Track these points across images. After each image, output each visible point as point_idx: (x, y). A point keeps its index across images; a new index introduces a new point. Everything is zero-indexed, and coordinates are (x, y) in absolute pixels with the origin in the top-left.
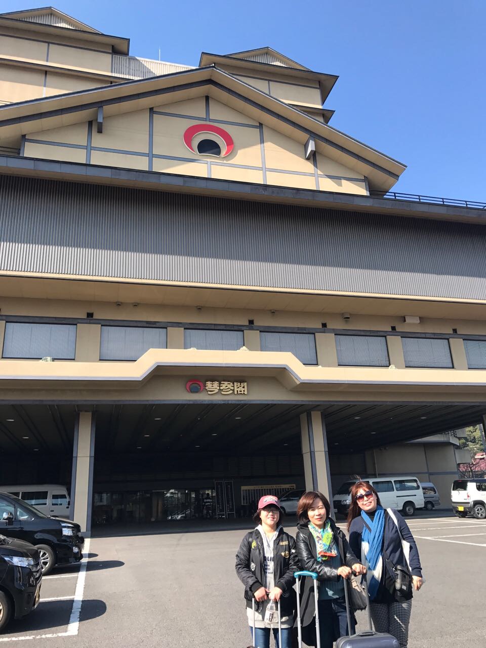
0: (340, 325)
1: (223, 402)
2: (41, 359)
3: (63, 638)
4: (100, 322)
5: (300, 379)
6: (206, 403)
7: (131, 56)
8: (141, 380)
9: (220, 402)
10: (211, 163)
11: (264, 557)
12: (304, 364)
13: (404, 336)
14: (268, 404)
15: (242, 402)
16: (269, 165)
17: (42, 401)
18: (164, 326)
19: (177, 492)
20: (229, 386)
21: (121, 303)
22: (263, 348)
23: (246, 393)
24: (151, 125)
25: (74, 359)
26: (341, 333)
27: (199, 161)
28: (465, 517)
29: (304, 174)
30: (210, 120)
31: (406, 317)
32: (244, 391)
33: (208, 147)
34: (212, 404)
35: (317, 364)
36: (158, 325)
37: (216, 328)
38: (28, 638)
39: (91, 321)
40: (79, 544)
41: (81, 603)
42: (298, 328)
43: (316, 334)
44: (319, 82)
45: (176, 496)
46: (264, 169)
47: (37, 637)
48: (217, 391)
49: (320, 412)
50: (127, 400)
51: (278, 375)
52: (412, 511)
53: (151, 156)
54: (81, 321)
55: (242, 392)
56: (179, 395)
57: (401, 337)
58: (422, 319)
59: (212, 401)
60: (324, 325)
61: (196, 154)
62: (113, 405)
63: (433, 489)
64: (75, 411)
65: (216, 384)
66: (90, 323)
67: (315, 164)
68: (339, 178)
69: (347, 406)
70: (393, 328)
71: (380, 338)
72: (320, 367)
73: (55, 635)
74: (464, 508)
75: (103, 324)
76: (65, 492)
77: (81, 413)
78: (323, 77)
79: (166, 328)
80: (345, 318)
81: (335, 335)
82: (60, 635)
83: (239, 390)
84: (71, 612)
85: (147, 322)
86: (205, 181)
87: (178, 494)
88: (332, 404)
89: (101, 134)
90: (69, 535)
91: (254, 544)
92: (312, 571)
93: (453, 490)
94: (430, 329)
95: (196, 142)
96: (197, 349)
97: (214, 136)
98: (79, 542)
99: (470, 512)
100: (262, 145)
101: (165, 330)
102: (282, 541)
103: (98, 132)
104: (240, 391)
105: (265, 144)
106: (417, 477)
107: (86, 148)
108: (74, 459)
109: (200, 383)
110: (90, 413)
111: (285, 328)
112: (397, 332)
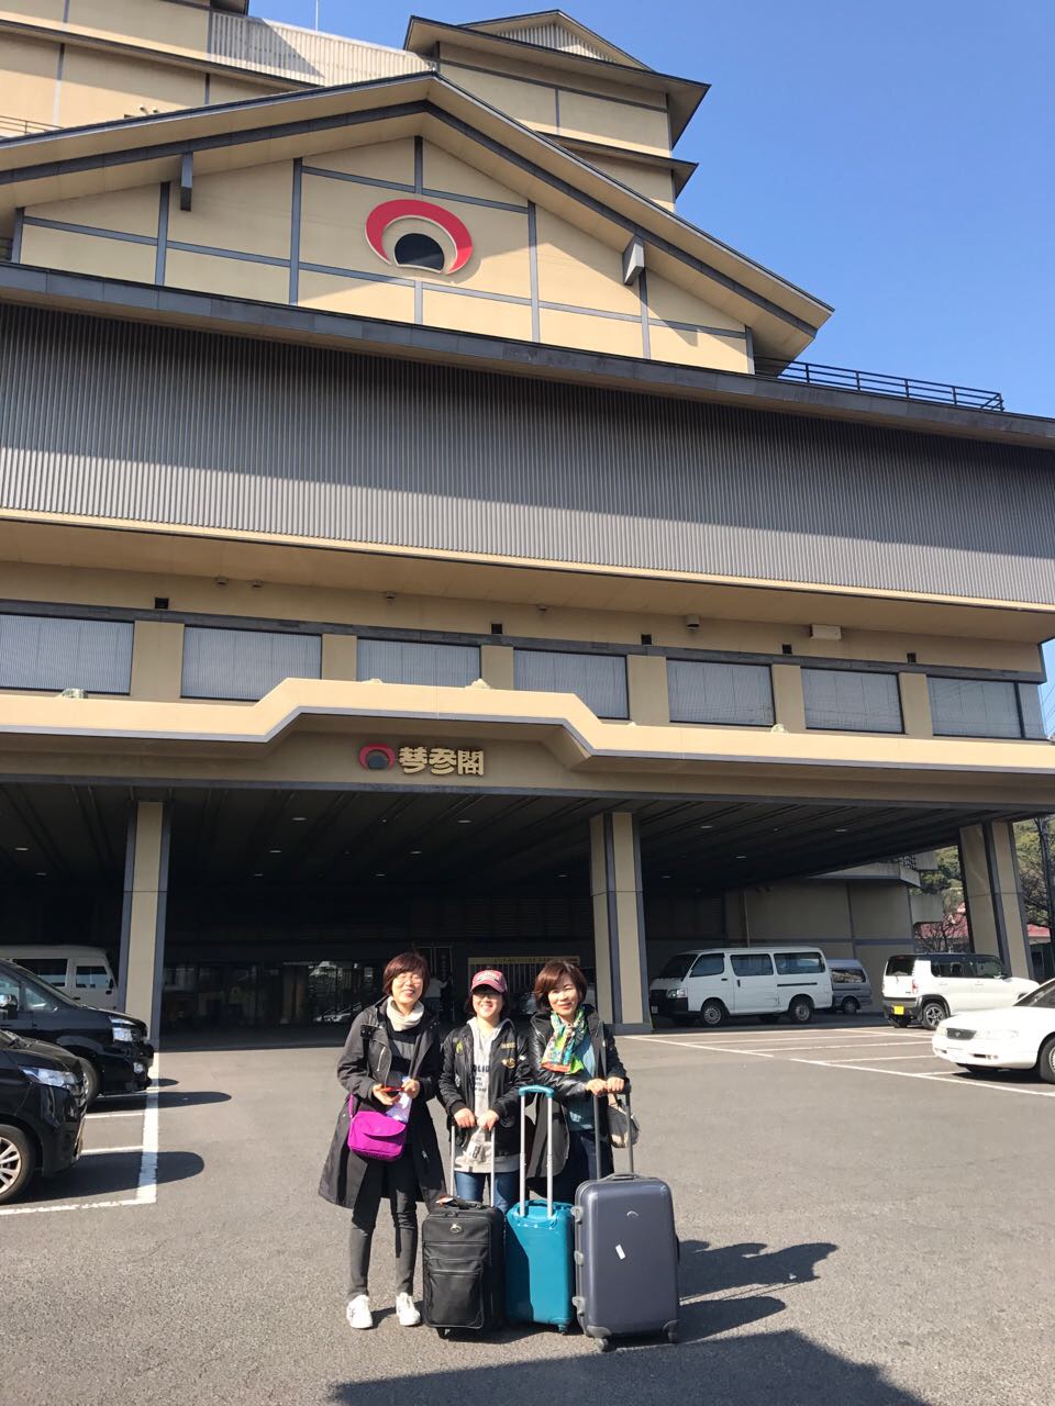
0: (679, 640)
1: (433, 790)
2: (60, 691)
3: (132, 1208)
4: (184, 617)
5: (591, 747)
6: (401, 790)
7: (253, 18)
8: (266, 741)
9: (427, 790)
10: (424, 286)
11: (473, 1067)
12: (599, 718)
13: (808, 665)
14: (525, 797)
15: (474, 791)
16: (546, 294)
17: (62, 777)
18: (316, 631)
19: (335, 967)
20: (447, 758)
21: (228, 579)
22: (519, 684)
23: (481, 772)
24: (297, 197)
25: (128, 694)
26: (678, 656)
27: (397, 281)
28: (906, 1027)
29: (620, 317)
30: (425, 192)
31: (814, 627)
32: (477, 769)
33: (417, 251)
34: (412, 793)
35: (628, 719)
36: (303, 628)
37: (423, 639)
38: (66, 1208)
39: (165, 617)
40: (144, 1058)
41: (156, 1157)
42: (593, 643)
43: (629, 657)
44: (667, 96)
45: (333, 975)
46: (535, 303)
47: (84, 1207)
48: (421, 767)
49: (629, 814)
50: (236, 781)
51: (547, 739)
52: (806, 1014)
53: (295, 265)
54: (143, 615)
55: (474, 771)
56: (344, 773)
57: (802, 668)
58: (847, 633)
59: (412, 786)
60: (646, 639)
61: (391, 265)
62: (207, 789)
63: (860, 973)
64: (130, 799)
65: (421, 751)
66: (161, 620)
67: (644, 297)
68: (692, 328)
69: (684, 805)
70: (787, 649)
71: (759, 668)
72: (633, 724)
73: (115, 1204)
74: (905, 1010)
75: (189, 623)
76: (102, 962)
77: (140, 804)
78: (676, 86)
79: (321, 635)
80: (690, 626)
81: (668, 659)
82: (124, 1203)
83: (467, 766)
84: (140, 1171)
85: (282, 622)
86: (407, 332)
87: (337, 970)
88: (655, 798)
89: (189, 213)
90: (126, 1040)
91: (459, 1047)
92: (549, 1086)
93: (887, 974)
94: (862, 654)
95: (391, 239)
96: (384, 681)
97: (432, 227)
98: (144, 1055)
99: (915, 1018)
100: (533, 248)
101: (317, 639)
102: (506, 1042)
103: (183, 209)
104: (471, 769)
105: (539, 247)
106: (821, 949)
107: (156, 242)
108: (125, 895)
109: (389, 751)
110: (160, 805)
111: (568, 642)
112: (795, 657)
